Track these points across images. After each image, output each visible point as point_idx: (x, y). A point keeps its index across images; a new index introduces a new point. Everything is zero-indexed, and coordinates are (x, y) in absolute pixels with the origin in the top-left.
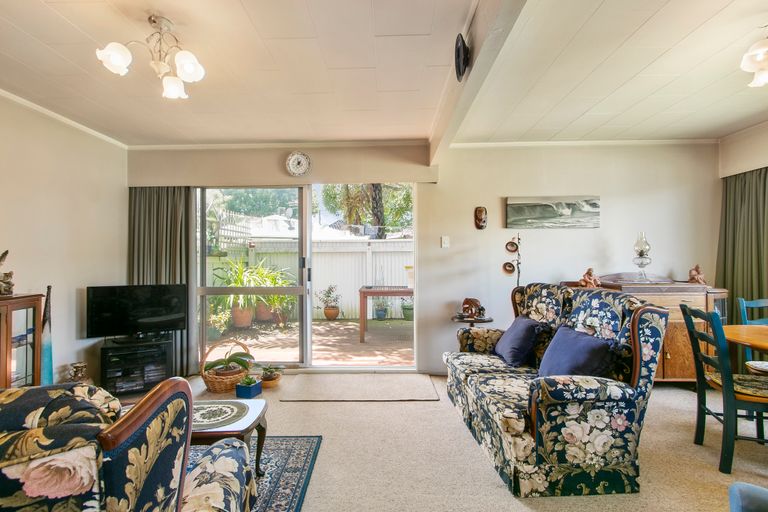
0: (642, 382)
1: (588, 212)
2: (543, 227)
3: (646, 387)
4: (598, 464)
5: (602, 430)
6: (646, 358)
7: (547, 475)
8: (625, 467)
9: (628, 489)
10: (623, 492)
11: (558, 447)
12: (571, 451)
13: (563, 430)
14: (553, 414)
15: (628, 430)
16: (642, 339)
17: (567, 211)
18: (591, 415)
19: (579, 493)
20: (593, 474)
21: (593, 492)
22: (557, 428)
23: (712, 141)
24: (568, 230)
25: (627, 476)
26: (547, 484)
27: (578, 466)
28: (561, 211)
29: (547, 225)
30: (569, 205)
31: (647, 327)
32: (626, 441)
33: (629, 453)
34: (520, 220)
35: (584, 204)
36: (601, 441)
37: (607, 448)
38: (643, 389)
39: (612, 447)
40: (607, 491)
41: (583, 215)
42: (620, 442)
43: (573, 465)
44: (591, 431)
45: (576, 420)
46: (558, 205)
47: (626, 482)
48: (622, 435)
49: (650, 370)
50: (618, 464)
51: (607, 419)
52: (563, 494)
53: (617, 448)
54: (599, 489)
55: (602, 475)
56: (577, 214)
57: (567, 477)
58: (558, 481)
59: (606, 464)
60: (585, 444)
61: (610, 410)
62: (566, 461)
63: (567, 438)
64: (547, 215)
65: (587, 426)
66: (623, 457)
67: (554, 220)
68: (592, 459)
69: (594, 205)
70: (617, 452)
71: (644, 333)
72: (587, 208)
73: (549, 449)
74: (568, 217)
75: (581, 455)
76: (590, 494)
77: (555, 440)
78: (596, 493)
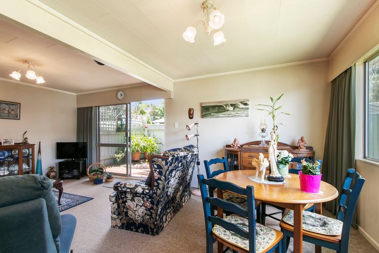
0: (155, 188)
1: (243, 108)
2: (219, 117)
3: (157, 191)
4: (139, 219)
5: (141, 206)
6: (156, 178)
7: (121, 220)
8: (150, 224)
9: (150, 233)
10: (149, 234)
11: (125, 210)
12: (130, 213)
13: (126, 203)
14: (123, 196)
15: (152, 208)
16: (154, 169)
17: (231, 108)
18: (136, 199)
19: (132, 230)
20: (137, 224)
21: (137, 231)
22: (125, 202)
23: (324, 59)
24: (232, 118)
25: (151, 227)
26: (121, 224)
27: (132, 219)
28: (228, 108)
29: (221, 116)
30: (232, 105)
31: (155, 164)
32: (151, 213)
33: (153, 218)
34: (207, 114)
35: (240, 104)
36: (141, 211)
37: (144, 214)
38: (156, 191)
39: (146, 214)
40: (143, 232)
41: (239, 110)
42: (149, 213)
43: (130, 218)
44: (137, 206)
45: (131, 200)
46: (226, 105)
47: (150, 230)
48: (149, 210)
49: (158, 183)
50: (147, 222)
51: (142, 202)
52: (126, 229)
53: (148, 215)
54: (139, 230)
55: (141, 225)
56: (237, 109)
57: (128, 223)
58: (124, 223)
59: (143, 221)
60: (135, 211)
61: (143, 198)
62: (128, 216)
63: (128, 207)
64: (221, 111)
65: (135, 204)
66: (151, 220)
67: (224, 113)
68: (138, 218)
69: (246, 104)
70: (148, 217)
71: (154, 166)
72: (242, 106)
73: (122, 210)
74: (231, 111)
75: (133, 215)
76: (136, 231)
77: (124, 207)
78: (138, 232)
